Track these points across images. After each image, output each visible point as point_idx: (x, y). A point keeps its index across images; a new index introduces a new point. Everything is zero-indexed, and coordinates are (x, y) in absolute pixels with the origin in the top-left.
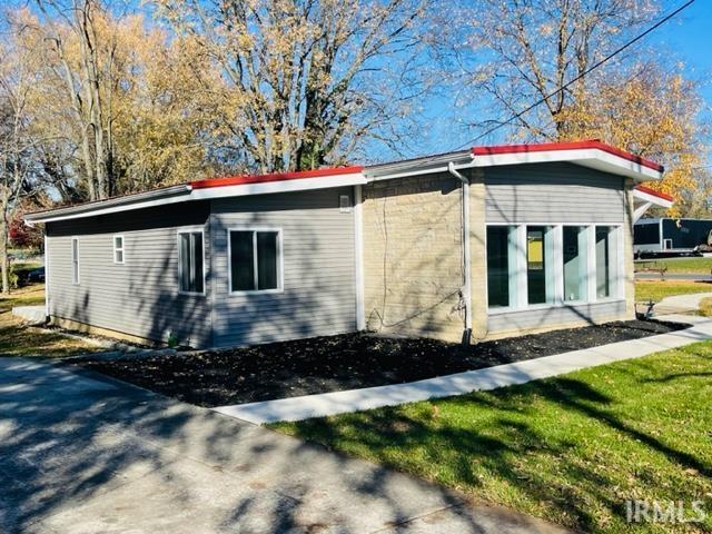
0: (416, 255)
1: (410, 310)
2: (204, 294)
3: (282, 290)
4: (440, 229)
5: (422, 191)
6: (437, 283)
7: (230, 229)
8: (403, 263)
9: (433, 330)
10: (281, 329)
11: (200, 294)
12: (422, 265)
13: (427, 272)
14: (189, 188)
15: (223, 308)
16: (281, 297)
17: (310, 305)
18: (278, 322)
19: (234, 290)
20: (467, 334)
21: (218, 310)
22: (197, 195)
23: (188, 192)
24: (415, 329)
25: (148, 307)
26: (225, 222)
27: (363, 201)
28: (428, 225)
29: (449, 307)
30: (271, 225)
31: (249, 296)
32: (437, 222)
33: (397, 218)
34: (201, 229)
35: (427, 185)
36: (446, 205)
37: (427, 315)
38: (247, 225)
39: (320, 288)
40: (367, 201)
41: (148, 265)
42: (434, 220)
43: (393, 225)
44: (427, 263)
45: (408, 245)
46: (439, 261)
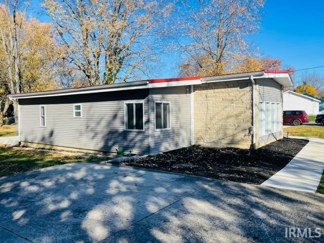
0: (225, 114)
1: (221, 136)
2: (144, 130)
3: (170, 129)
4: (238, 103)
5: (228, 87)
6: (236, 125)
7: (155, 102)
8: (217, 117)
9: (233, 144)
10: (170, 145)
11: (141, 130)
12: (228, 117)
13: (231, 121)
14: (148, 82)
15: (153, 136)
16: (170, 131)
17: (178, 134)
18: (170, 142)
19: (156, 128)
20: (253, 145)
21: (152, 137)
22: (150, 86)
23: (146, 84)
24: (223, 144)
25: (100, 136)
26: (154, 98)
27: (194, 91)
28: (232, 101)
29: (243, 134)
30: (167, 100)
31: (161, 131)
32: (237, 100)
33: (214, 99)
34: (142, 101)
35: (231, 85)
36: (242, 93)
37: (231, 138)
38: (160, 100)
39: (181, 127)
40: (196, 91)
41: (100, 118)
42: (235, 99)
43: (211, 102)
44: (231, 117)
45: (219, 110)
46: (237, 116)
